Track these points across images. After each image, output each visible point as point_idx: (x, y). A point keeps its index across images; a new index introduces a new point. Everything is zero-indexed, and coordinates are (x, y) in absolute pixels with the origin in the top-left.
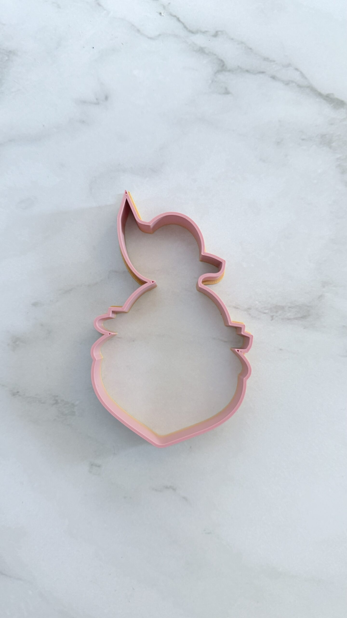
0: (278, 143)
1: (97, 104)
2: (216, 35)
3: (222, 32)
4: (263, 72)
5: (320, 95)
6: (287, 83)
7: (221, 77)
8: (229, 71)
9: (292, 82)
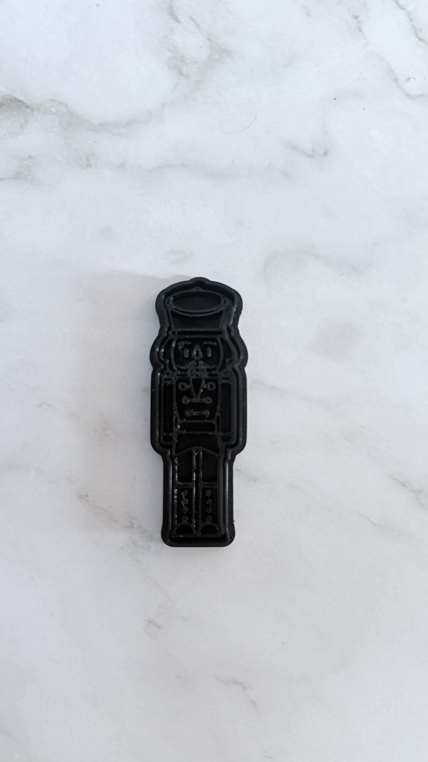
1: (312, 157)
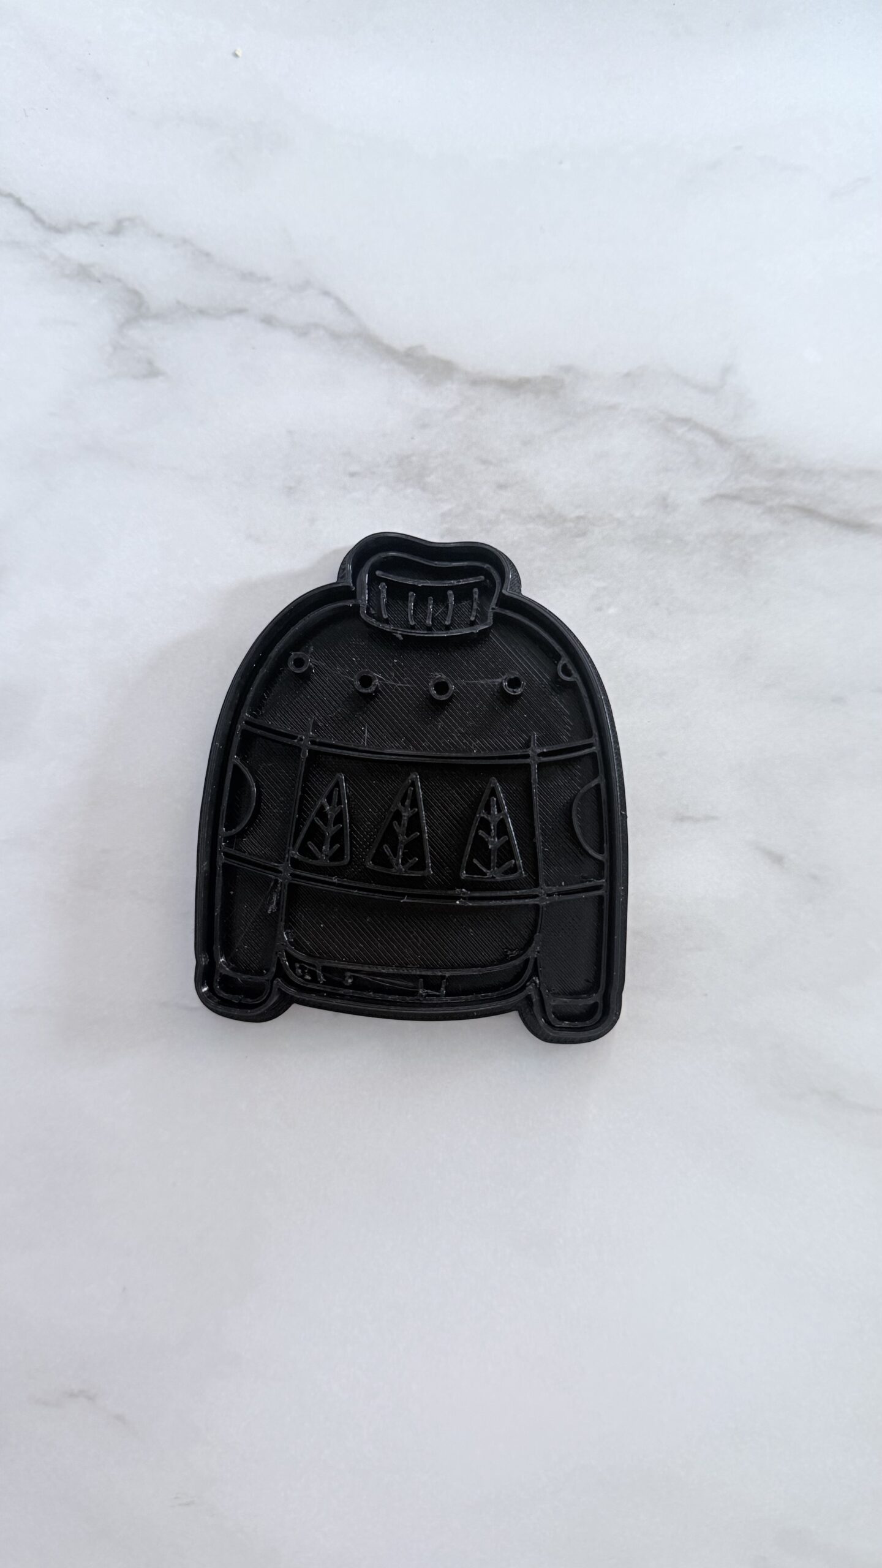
0: (290, 491)
2: (118, 229)
3: (131, 220)
4: (240, 311)
5: (388, 352)
6: (303, 331)
7: (135, 334)
8: (157, 316)
9: (316, 326)
